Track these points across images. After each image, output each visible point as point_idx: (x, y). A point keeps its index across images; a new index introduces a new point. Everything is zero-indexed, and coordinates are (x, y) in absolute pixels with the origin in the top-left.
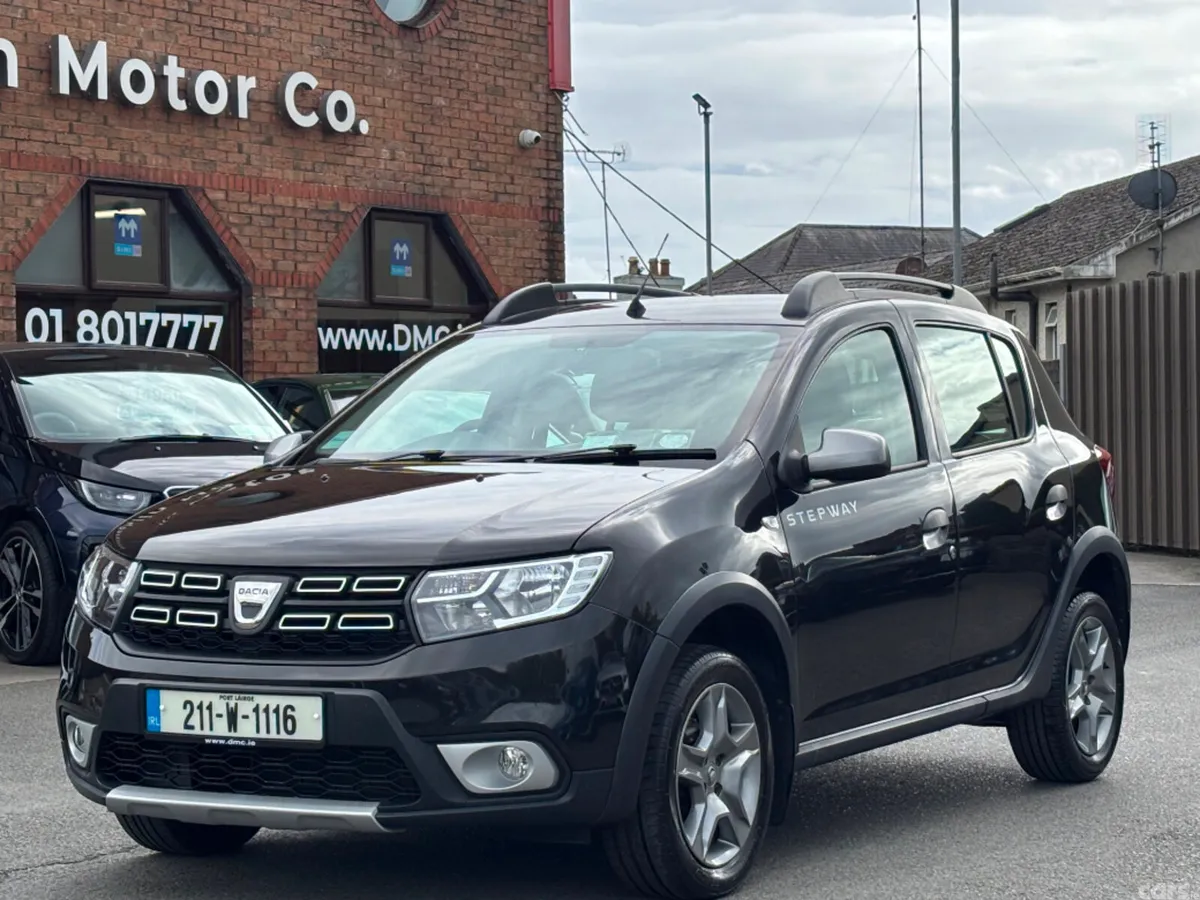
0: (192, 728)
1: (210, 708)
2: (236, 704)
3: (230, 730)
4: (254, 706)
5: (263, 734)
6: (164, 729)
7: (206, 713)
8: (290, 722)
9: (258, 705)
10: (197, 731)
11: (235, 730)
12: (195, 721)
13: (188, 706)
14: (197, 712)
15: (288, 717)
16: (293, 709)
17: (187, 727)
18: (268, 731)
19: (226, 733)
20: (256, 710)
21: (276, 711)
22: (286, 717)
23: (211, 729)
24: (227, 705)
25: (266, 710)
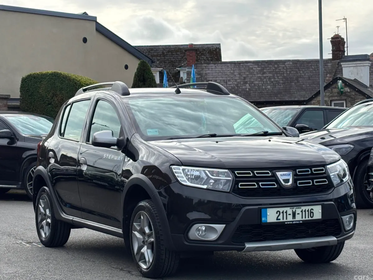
0: (280, 219)
1: (286, 212)
2: (295, 210)
3: (293, 219)
4: (301, 210)
5: (304, 219)
6: (268, 221)
7: (285, 214)
8: (312, 214)
9: (302, 210)
10: (281, 220)
11: (295, 219)
12: (281, 217)
13: (278, 213)
14: (281, 214)
15: (311, 213)
16: (313, 210)
17: (277, 219)
18: (305, 218)
19: (292, 220)
20: (302, 211)
21: (308, 211)
22: (311, 212)
23: (287, 219)
24: (293, 210)
25: (305, 211)
